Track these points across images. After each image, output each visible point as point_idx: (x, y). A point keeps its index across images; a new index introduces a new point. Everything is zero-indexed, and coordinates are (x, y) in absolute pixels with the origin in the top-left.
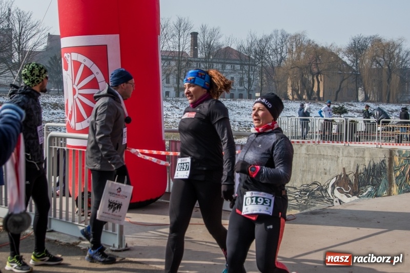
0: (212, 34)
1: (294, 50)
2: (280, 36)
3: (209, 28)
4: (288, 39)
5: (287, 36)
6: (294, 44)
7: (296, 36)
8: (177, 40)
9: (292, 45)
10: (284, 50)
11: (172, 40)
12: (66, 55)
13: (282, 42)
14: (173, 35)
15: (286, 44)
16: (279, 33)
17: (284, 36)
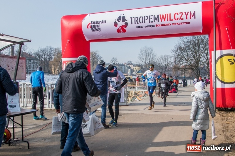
1: (55, 54)
2: (49, 49)
6: (55, 52)
7: (56, 49)
9: (54, 52)
10: (51, 54)
13: (50, 51)
16: (49, 47)
17: (51, 49)
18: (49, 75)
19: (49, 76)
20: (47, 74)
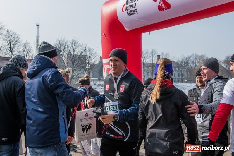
0: (166, 55)
1: (201, 62)
2: (195, 56)
3: (165, 54)
4: (198, 57)
5: (198, 56)
6: (201, 59)
7: (201, 56)
8: (151, 58)
9: (200, 60)
10: (197, 62)
11: (149, 58)
12: (104, 66)
13: (196, 59)
14: (150, 56)
15: (197, 59)
16: (194, 55)
17: (197, 57)
18: (191, 83)
19: (191, 85)
20: (190, 83)
